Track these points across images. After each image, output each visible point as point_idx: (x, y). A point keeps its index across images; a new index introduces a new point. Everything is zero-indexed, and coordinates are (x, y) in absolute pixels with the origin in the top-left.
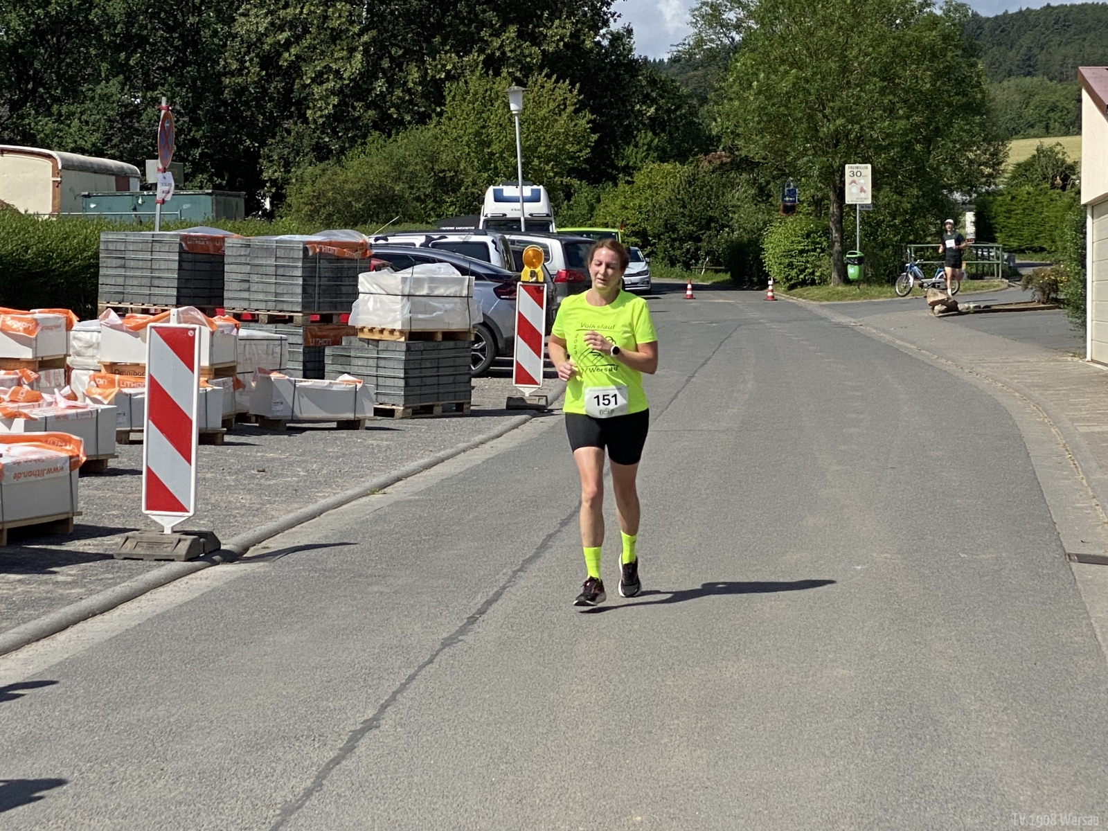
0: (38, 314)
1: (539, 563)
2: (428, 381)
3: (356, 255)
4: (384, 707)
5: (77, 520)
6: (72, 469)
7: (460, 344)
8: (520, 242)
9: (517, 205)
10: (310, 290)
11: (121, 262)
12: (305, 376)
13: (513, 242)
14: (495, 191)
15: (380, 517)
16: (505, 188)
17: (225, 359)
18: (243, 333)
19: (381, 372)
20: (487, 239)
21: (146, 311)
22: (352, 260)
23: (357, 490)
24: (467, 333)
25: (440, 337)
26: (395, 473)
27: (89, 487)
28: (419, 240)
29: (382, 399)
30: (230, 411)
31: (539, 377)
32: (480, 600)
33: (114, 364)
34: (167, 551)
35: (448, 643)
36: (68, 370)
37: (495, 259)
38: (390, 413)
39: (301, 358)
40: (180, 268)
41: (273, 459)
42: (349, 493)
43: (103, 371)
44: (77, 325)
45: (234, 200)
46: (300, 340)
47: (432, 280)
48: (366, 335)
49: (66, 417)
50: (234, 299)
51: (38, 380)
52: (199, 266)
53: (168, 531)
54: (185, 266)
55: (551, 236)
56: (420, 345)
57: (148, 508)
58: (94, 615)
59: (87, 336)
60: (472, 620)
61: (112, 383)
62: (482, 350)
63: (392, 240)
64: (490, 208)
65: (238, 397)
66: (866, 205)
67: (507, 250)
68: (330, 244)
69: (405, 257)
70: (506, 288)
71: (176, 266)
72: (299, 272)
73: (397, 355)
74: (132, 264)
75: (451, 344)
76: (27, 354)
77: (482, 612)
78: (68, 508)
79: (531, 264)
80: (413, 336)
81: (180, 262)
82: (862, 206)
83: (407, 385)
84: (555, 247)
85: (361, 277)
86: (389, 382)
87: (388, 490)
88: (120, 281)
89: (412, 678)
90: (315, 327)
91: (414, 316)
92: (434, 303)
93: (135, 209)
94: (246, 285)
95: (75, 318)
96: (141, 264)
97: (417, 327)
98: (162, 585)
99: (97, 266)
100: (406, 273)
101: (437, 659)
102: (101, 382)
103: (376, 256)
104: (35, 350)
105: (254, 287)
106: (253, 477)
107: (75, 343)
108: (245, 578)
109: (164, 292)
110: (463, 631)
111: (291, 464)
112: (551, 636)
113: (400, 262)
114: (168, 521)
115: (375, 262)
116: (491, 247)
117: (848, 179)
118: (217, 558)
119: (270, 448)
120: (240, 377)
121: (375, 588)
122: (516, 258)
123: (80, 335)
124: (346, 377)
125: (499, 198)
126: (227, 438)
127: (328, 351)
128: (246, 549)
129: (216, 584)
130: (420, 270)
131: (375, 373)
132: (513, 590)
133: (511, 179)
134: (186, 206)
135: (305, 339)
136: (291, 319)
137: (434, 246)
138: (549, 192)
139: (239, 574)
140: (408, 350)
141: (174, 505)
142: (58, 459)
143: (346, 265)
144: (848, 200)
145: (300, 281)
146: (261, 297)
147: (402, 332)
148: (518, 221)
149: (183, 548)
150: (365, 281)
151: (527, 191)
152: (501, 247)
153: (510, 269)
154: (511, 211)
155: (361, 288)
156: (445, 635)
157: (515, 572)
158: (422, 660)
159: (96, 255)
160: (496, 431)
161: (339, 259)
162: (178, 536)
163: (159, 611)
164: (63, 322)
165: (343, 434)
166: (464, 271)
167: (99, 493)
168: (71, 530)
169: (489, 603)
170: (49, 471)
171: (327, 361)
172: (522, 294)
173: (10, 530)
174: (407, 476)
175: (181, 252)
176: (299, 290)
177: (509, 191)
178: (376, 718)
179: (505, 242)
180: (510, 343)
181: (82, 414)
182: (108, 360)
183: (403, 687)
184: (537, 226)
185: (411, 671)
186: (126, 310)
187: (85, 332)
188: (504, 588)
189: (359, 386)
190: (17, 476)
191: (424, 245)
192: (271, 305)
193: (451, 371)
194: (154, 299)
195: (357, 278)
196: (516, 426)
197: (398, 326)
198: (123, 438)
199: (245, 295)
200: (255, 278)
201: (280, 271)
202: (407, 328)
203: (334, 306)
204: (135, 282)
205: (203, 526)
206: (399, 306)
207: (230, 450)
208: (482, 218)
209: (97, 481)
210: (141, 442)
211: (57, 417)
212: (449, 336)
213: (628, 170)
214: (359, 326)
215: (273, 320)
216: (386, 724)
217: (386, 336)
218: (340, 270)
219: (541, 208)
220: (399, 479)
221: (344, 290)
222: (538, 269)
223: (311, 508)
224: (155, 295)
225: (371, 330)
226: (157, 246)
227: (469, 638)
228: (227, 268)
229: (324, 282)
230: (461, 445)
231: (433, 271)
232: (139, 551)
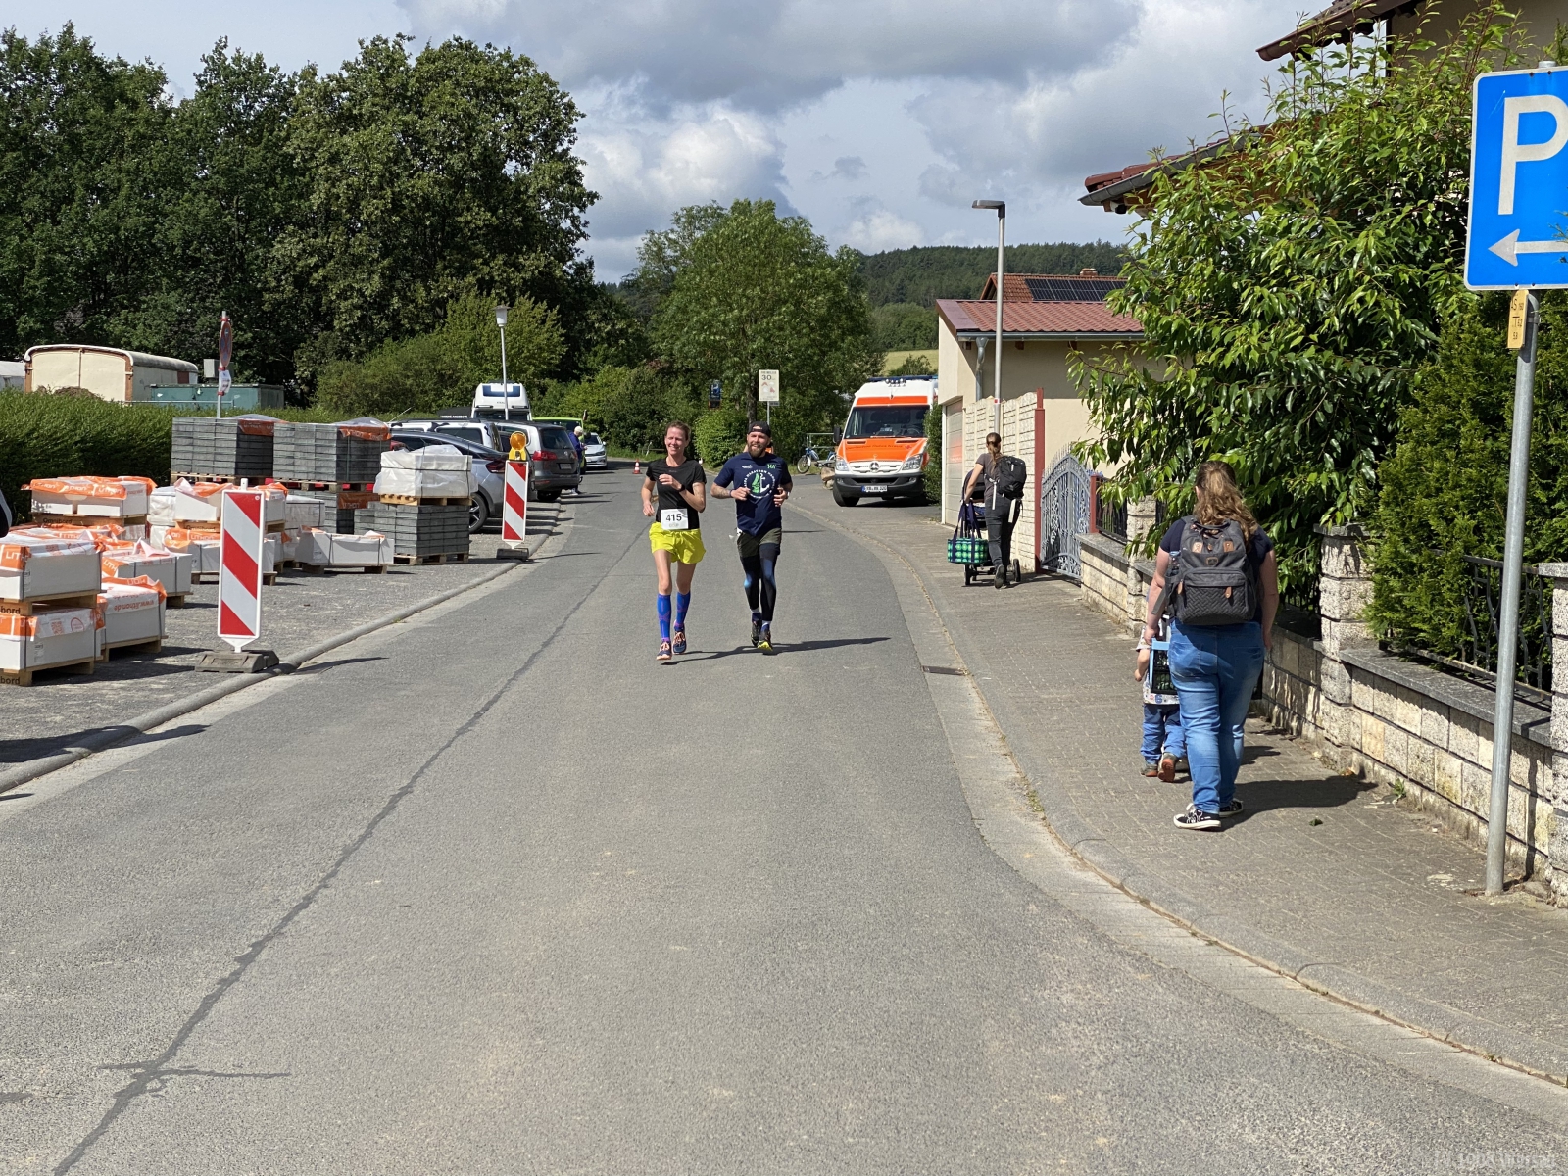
0: (125, 481)
1: (527, 674)
2: (436, 536)
3: (378, 438)
4: (415, 778)
5: (164, 643)
6: (160, 600)
7: (461, 508)
8: (504, 429)
9: (502, 399)
10: (342, 464)
11: (188, 441)
12: (338, 532)
13: (499, 428)
14: (484, 388)
15: (401, 641)
16: (492, 385)
17: (275, 518)
18: (290, 498)
19: (399, 529)
20: (481, 426)
21: (210, 480)
22: (375, 442)
23: (383, 620)
24: (467, 499)
25: (445, 502)
26: (412, 607)
27: (172, 616)
28: (427, 426)
29: (400, 550)
30: (281, 559)
31: (522, 533)
32: (483, 701)
33: (187, 521)
34: (238, 666)
35: (460, 732)
36: (148, 527)
37: (487, 442)
38: (406, 561)
39: (335, 518)
40: (238, 447)
41: (316, 596)
42: (377, 622)
43: (177, 527)
44: (155, 491)
45: (275, 392)
46: (334, 504)
47: (439, 458)
48: (387, 500)
49: (151, 562)
50: (282, 470)
51: (124, 533)
52: (253, 445)
53: (238, 650)
54: (242, 444)
55: (529, 424)
56: (429, 508)
57: (222, 632)
58: (183, 713)
59: (163, 499)
60: (478, 715)
61: (184, 537)
62: (477, 513)
63: (405, 426)
64: (481, 400)
65: (286, 548)
66: (775, 403)
67: (496, 435)
68: (359, 429)
69: (418, 439)
70: (496, 464)
71: (235, 444)
72: (334, 451)
73: (411, 516)
74: (199, 442)
75: (453, 508)
76: (114, 512)
77: (485, 709)
78: (157, 633)
79: (516, 446)
80: (424, 501)
81: (238, 441)
82: (771, 403)
83: (419, 539)
84: (533, 433)
85: (384, 455)
86: (405, 537)
87: (408, 619)
88: (189, 456)
89: (435, 757)
90: (346, 494)
91: (424, 485)
92: (441, 476)
93: (194, 399)
94: (291, 460)
95: (154, 485)
96: (206, 443)
97: (426, 495)
98: (235, 691)
99: (170, 444)
100: (419, 452)
101: (453, 744)
102: (176, 535)
103: (395, 439)
104: (122, 510)
105: (298, 462)
106: (301, 609)
107: (152, 504)
108: (300, 685)
109: (225, 464)
110: (472, 723)
111: (330, 600)
112: (539, 727)
113: (413, 443)
114: (238, 642)
115: (393, 443)
116: (484, 432)
117: (761, 381)
118: (277, 670)
119: (312, 588)
120: (287, 532)
121: (403, 693)
122: (504, 442)
123: (157, 498)
124: (372, 533)
125: (487, 393)
126: (278, 580)
127: (356, 513)
128: (300, 664)
129: (278, 690)
130: (429, 450)
131: (393, 529)
132: (508, 694)
133: (498, 378)
134: (236, 397)
135: (339, 503)
136: (326, 488)
137: (439, 431)
138: (528, 388)
139: (295, 682)
140: (420, 512)
141: (242, 629)
142: (149, 594)
143: (371, 445)
144: (761, 398)
145: (335, 458)
146: (303, 469)
147: (415, 499)
148: (503, 411)
149: (250, 663)
150: (387, 458)
151: (510, 388)
152: (491, 432)
153: (498, 449)
154: (496, 403)
155: (383, 464)
156: (459, 727)
157: (509, 681)
158: (441, 745)
159: (168, 435)
160: (489, 575)
161: (365, 441)
162: (246, 654)
163: (234, 710)
164: (144, 488)
165: (370, 577)
166: (464, 451)
167: (179, 622)
168: (159, 650)
169: (491, 703)
170: (143, 604)
171: (356, 520)
172: (509, 468)
173: (111, 650)
174: (420, 609)
175: (240, 434)
176: (334, 465)
177: (495, 387)
178: (409, 786)
179: (495, 429)
180: (499, 509)
181: (164, 560)
182: (182, 518)
183: (428, 764)
184: (518, 415)
185: (434, 753)
186: (193, 478)
187: (161, 496)
188: (502, 692)
189: (382, 540)
190: (117, 608)
191: (431, 430)
192: (311, 476)
193: (454, 528)
194: (217, 471)
195: (379, 456)
196: (505, 572)
197: (412, 493)
198: (196, 579)
199: (291, 468)
200: (298, 454)
201: (319, 450)
202: (420, 495)
203: (362, 477)
204: (202, 457)
205: (265, 646)
206: (413, 478)
207: (281, 589)
208: (474, 409)
209: (176, 612)
210: (217, 583)
211: (145, 563)
212: (452, 501)
213: (591, 372)
214: (381, 493)
215: (312, 488)
216: (417, 790)
217: (402, 501)
218: (367, 449)
219: (521, 401)
220: (415, 612)
221: (370, 465)
222: (522, 450)
223: (348, 633)
224: (218, 467)
225: (391, 496)
226: (219, 429)
227: (477, 728)
228: (276, 447)
229: (353, 458)
230: (463, 586)
231: (440, 451)
232: (216, 665)
